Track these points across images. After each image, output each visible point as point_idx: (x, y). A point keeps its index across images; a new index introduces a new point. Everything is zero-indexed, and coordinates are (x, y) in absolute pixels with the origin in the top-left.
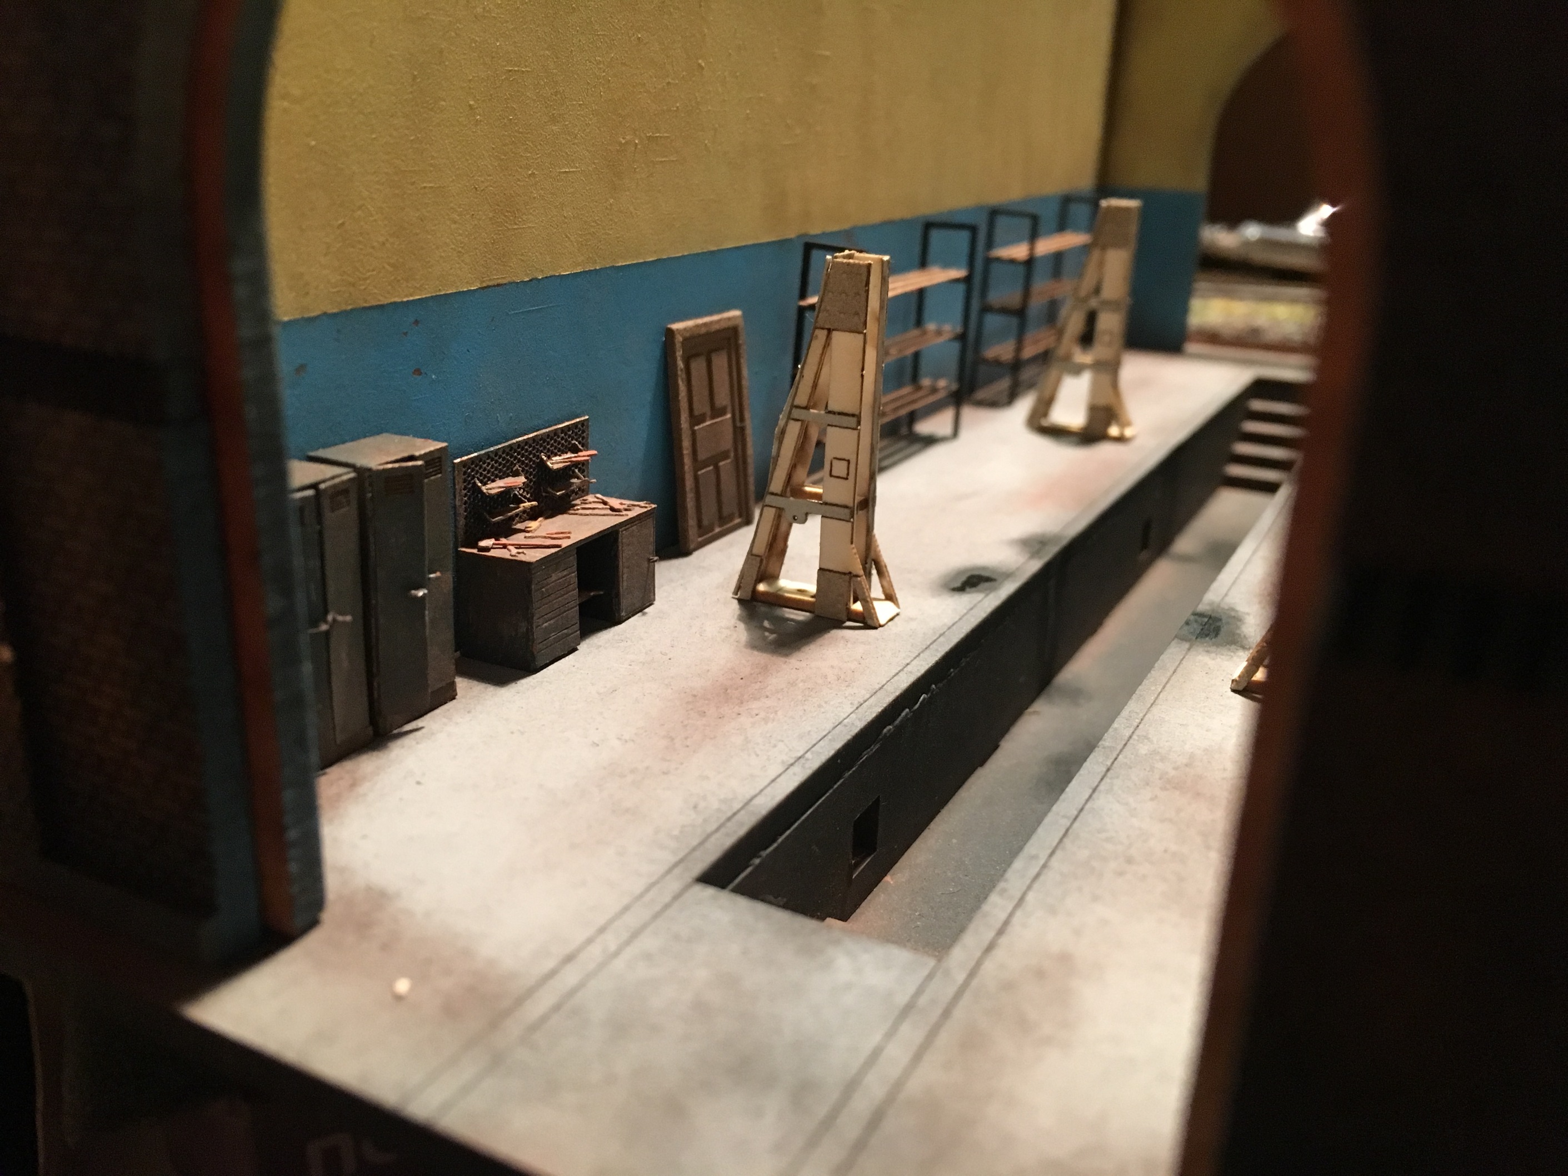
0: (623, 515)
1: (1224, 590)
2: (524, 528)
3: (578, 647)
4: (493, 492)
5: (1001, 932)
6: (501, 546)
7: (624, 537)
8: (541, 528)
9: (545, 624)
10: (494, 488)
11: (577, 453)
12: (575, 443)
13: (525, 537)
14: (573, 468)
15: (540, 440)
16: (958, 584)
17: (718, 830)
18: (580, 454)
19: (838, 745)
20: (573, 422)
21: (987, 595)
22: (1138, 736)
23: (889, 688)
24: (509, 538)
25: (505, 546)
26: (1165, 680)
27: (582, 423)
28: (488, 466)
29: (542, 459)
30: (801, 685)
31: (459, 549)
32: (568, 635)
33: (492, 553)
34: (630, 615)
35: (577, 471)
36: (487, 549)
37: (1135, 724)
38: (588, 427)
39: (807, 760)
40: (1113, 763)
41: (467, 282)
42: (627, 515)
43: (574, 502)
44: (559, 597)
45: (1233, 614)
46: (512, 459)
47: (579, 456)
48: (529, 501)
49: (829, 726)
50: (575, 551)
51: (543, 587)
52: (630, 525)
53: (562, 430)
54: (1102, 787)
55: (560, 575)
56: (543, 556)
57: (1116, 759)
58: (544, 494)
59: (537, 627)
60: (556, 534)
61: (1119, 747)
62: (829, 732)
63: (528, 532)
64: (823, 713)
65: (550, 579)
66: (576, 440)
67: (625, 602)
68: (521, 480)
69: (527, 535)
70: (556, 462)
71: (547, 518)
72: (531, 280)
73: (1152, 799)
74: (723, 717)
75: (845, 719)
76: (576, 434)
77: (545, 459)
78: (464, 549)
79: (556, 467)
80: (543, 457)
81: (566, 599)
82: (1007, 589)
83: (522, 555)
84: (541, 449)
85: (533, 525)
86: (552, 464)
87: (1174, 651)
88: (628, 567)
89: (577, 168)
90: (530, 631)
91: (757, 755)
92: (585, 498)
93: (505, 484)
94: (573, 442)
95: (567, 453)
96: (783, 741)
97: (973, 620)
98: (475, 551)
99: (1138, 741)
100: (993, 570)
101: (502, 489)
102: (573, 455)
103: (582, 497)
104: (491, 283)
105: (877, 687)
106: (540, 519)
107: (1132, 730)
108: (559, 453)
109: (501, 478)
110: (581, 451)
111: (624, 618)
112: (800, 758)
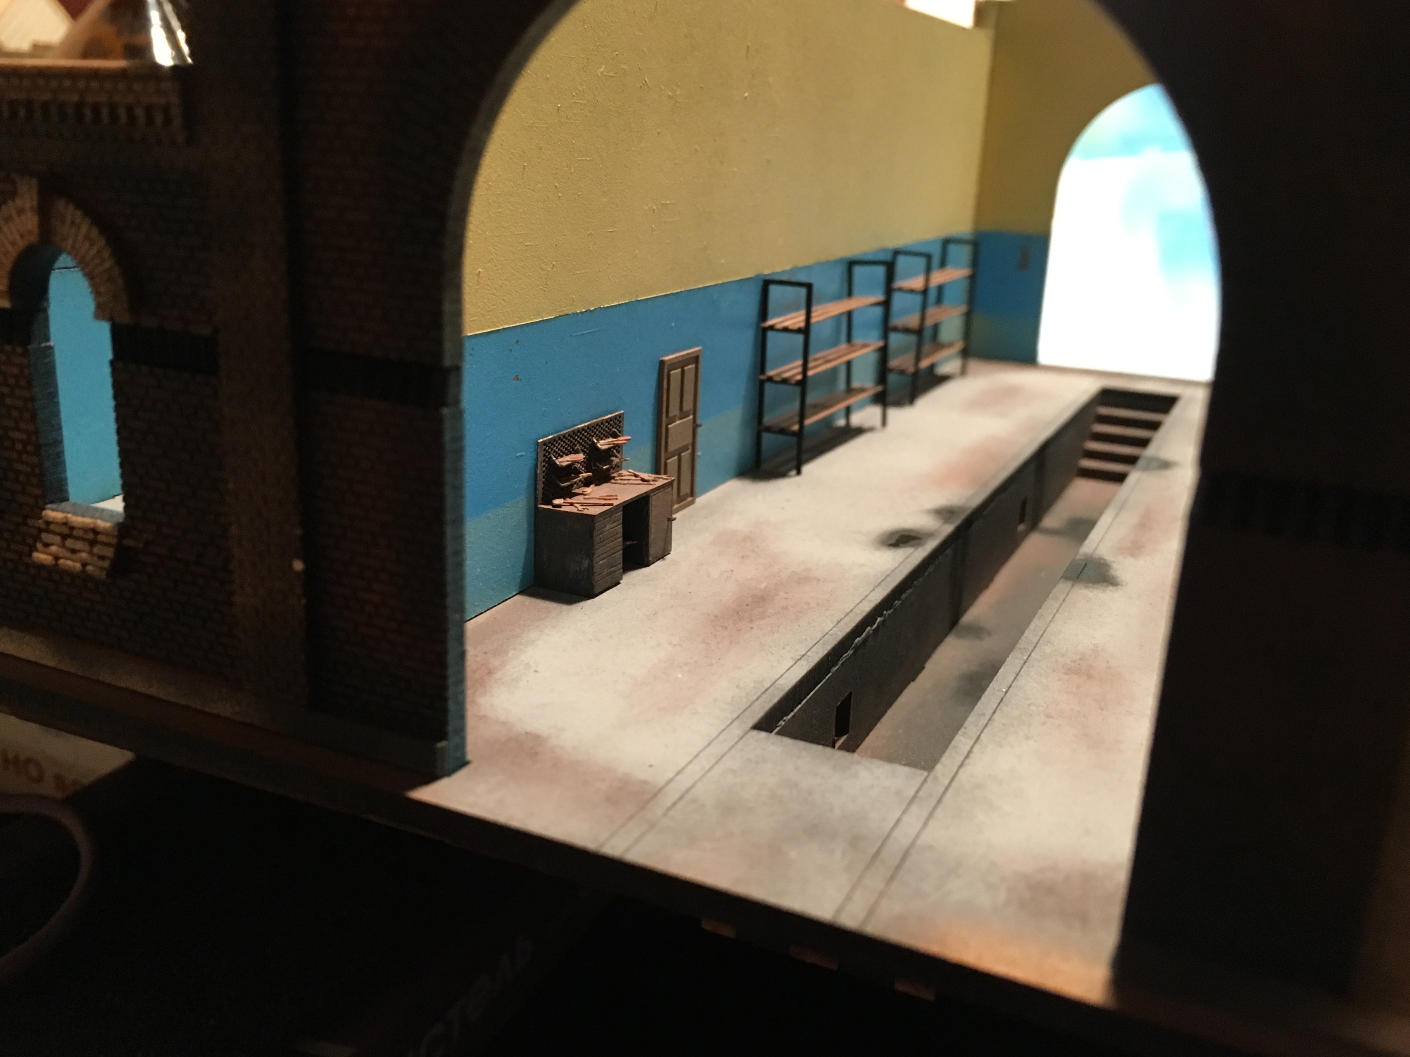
0: (651, 484)
1: (1095, 545)
2: (581, 493)
3: (621, 581)
4: (564, 464)
5: (967, 757)
6: (569, 504)
7: (654, 501)
8: (594, 492)
9: (601, 562)
10: (564, 462)
11: (616, 438)
12: (614, 431)
13: (584, 498)
14: (612, 450)
15: (592, 427)
16: (893, 541)
17: (757, 699)
18: (619, 438)
19: (829, 647)
20: (614, 415)
21: (916, 549)
22: (1043, 641)
23: (857, 610)
24: (572, 498)
25: (572, 504)
26: (1057, 606)
27: (620, 416)
28: (559, 445)
29: (594, 442)
30: (792, 609)
31: (538, 506)
32: (615, 571)
33: (563, 509)
34: (655, 560)
35: (615, 451)
36: (560, 506)
37: (1040, 633)
38: (623, 418)
39: (809, 656)
40: (1028, 658)
41: (548, 313)
42: (655, 484)
43: (613, 475)
44: (610, 542)
45: (1102, 562)
46: (574, 441)
47: (619, 440)
48: (585, 473)
49: (819, 636)
50: (622, 508)
51: (601, 534)
52: (657, 492)
53: (607, 421)
54: (1022, 673)
55: (612, 526)
56: (602, 511)
57: (1029, 656)
58: (593, 468)
59: (596, 563)
60: (606, 496)
61: (1031, 648)
62: (820, 640)
63: (585, 495)
64: (813, 627)
65: (605, 528)
66: (615, 428)
67: (653, 550)
68: (581, 457)
69: (585, 497)
70: (603, 444)
71: (596, 485)
72: (586, 311)
73: (1059, 680)
74: (741, 630)
75: (830, 631)
76: (615, 424)
77: (596, 441)
78: (542, 506)
79: (604, 447)
80: (595, 440)
81: (615, 544)
82: (930, 546)
83: (586, 510)
84: (593, 434)
85: (588, 490)
86: (601, 445)
87: (1062, 587)
88: (655, 524)
89: (617, 228)
90: (591, 567)
91: (773, 654)
92: (620, 472)
93: (571, 458)
94: (614, 430)
95: (609, 438)
96: (788, 645)
97: (909, 566)
98: (550, 507)
99: (1044, 644)
100: (917, 532)
101: (570, 463)
102: (614, 440)
103: (618, 472)
104: (561, 314)
105: (848, 610)
106: (592, 486)
107: (1038, 637)
108: (604, 438)
109: (567, 455)
110: (619, 436)
111: (651, 562)
112: (804, 655)
